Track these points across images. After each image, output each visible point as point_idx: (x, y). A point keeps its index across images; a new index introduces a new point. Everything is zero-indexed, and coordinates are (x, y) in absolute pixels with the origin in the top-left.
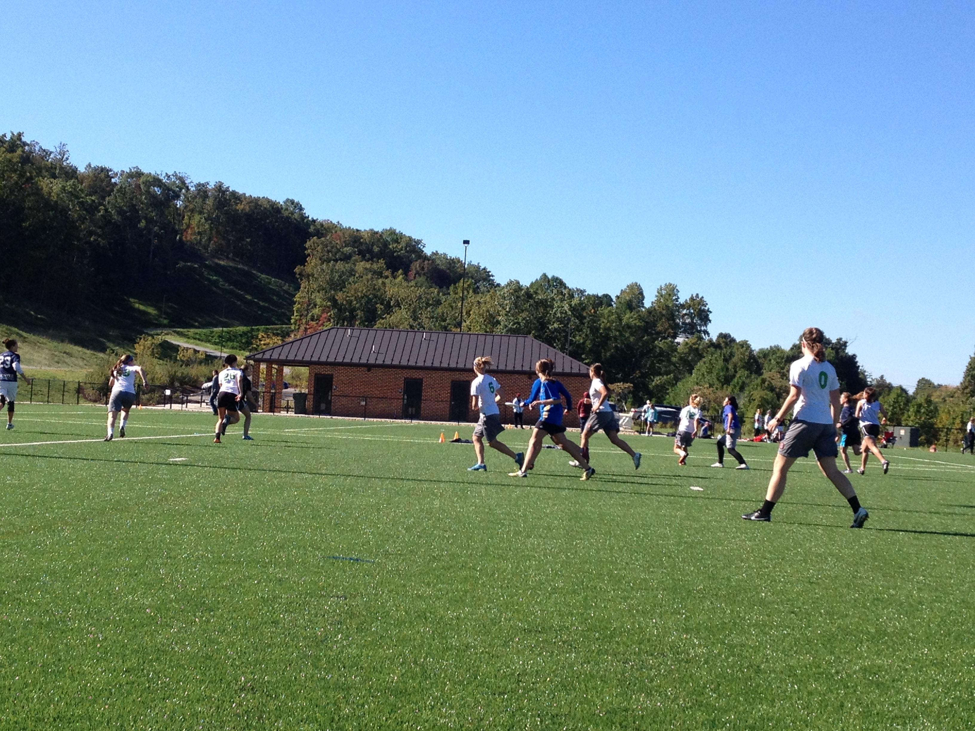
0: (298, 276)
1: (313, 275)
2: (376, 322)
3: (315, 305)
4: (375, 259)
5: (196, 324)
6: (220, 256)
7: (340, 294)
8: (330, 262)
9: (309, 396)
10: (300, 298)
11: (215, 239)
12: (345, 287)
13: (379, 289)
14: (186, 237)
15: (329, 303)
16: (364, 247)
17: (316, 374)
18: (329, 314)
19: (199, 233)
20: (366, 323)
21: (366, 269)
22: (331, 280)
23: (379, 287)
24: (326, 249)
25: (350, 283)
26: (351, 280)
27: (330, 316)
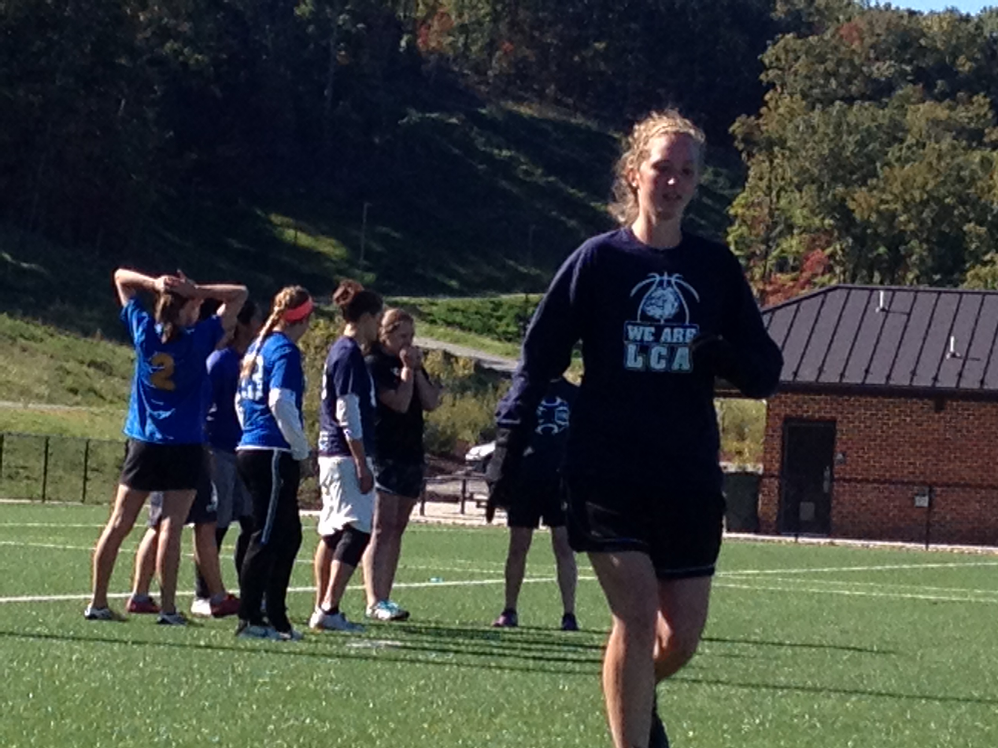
0: (741, 146)
1: (782, 143)
2: (964, 272)
3: (790, 228)
4: (961, 94)
5: (454, 283)
6: (521, 93)
7: (861, 194)
8: (832, 102)
9: (766, 481)
10: (748, 206)
11: (507, 44)
12: (875, 175)
13: (973, 180)
14: (425, 42)
15: (828, 222)
16: (928, 62)
17: (787, 420)
18: (828, 251)
19: (464, 29)
20: (937, 277)
21: (936, 122)
22: (835, 154)
23: (973, 172)
24: (821, 68)
25: (888, 164)
26: (893, 152)
27: (832, 256)
